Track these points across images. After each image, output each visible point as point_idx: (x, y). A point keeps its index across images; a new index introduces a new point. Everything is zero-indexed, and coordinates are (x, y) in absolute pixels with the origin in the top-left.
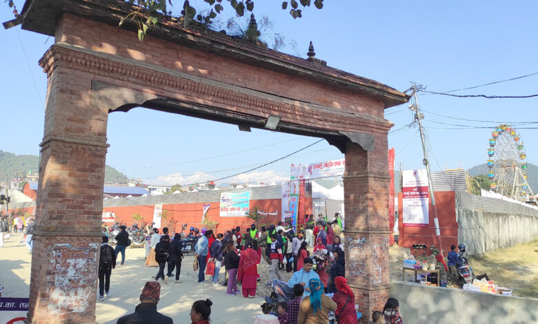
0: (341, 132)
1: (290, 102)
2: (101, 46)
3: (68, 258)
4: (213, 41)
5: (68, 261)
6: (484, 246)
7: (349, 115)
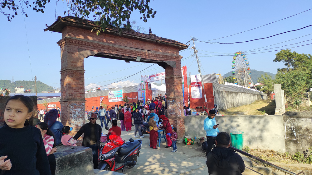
0: (163, 61)
1: (144, 51)
2: (79, 36)
3: (76, 108)
4: (116, 32)
5: (76, 109)
6: (226, 106)
7: (165, 54)
